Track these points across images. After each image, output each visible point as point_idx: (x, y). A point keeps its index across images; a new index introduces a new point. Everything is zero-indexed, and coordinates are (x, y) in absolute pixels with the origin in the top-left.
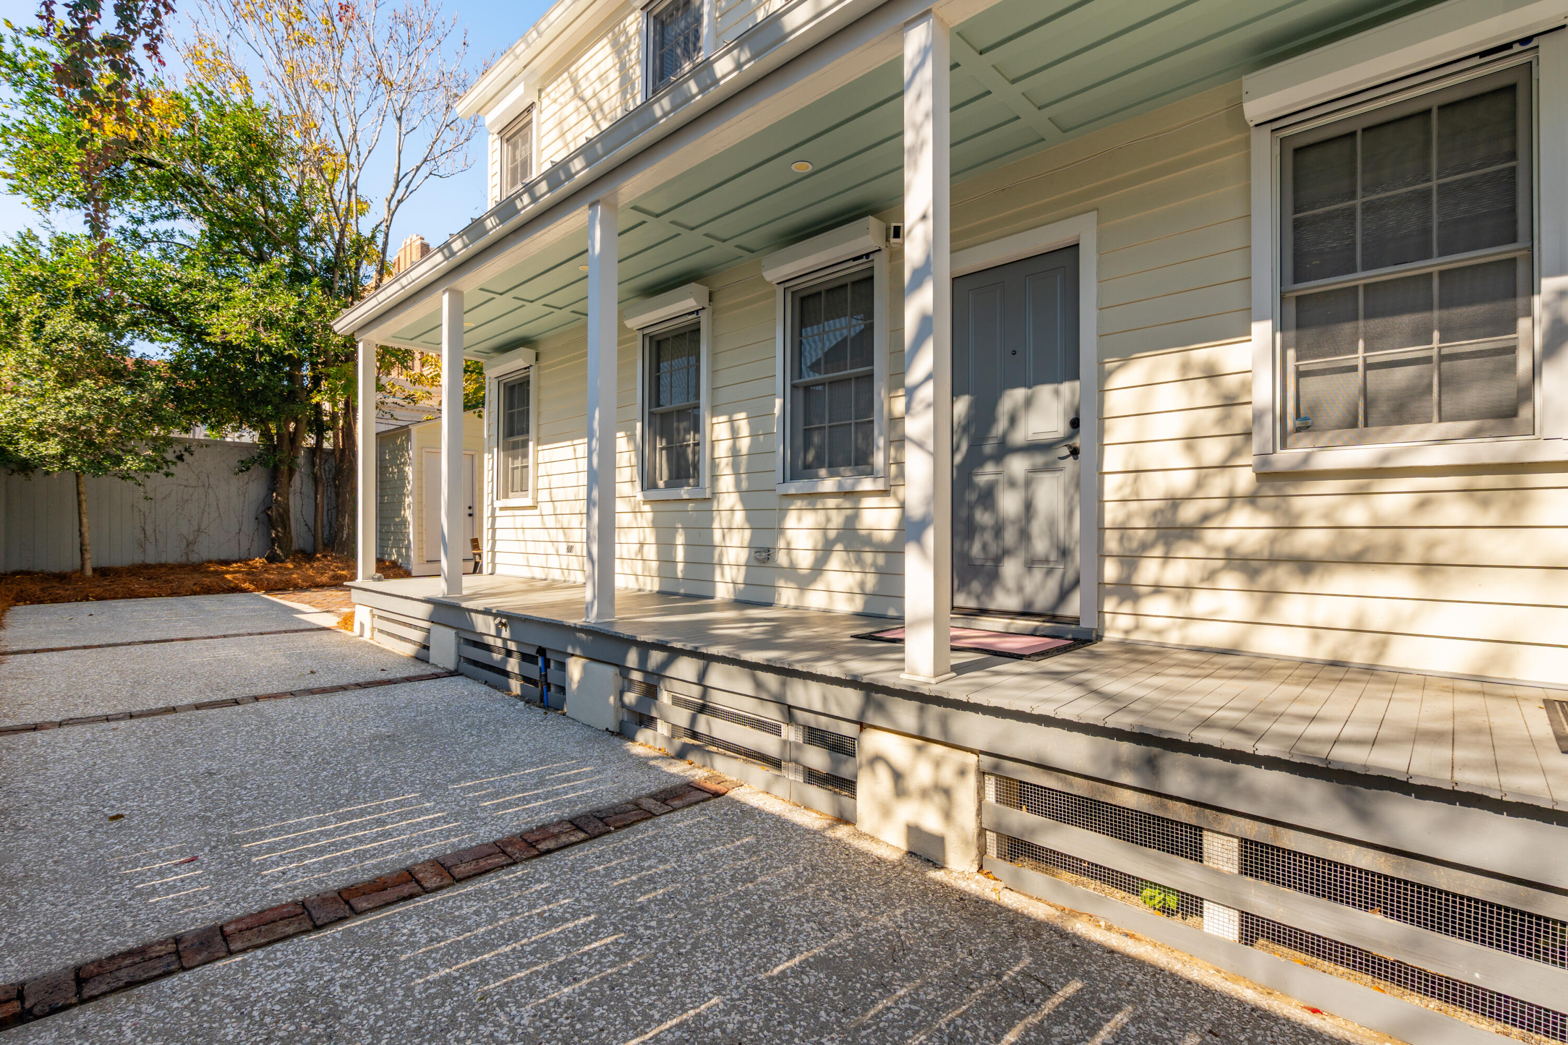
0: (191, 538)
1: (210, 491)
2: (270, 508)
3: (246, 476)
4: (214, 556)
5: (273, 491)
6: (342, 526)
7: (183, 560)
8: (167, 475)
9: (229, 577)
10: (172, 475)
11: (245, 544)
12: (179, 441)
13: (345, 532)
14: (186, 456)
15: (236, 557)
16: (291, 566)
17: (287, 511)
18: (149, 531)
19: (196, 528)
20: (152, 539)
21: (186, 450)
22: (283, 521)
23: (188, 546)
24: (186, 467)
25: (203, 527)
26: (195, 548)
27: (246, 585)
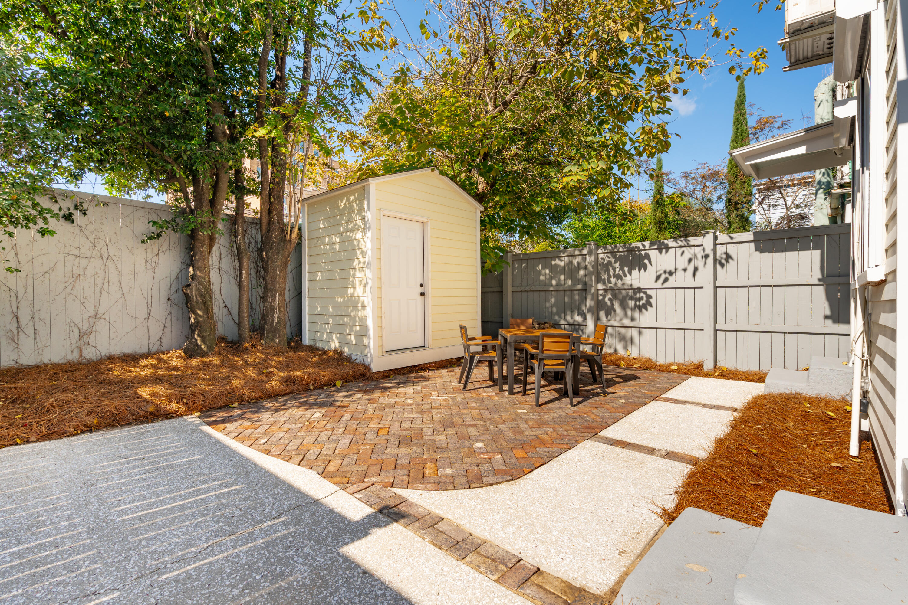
0: (85, 327)
1: (110, 263)
2: (188, 286)
3: (155, 243)
4: (116, 350)
5: (188, 266)
6: (273, 308)
7: (74, 357)
8: (43, 233)
9: (144, 392)
10: (52, 233)
11: (155, 331)
12: (66, 195)
13: (276, 316)
14: (77, 215)
15: (144, 350)
16: (216, 360)
17: (209, 290)
18: (25, 319)
19: (92, 313)
20: (30, 330)
21: (76, 207)
22: (205, 304)
23: (81, 337)
24: (77, 230)
25: (101, 311)
26: (92, 339)
27: (173, 406)
